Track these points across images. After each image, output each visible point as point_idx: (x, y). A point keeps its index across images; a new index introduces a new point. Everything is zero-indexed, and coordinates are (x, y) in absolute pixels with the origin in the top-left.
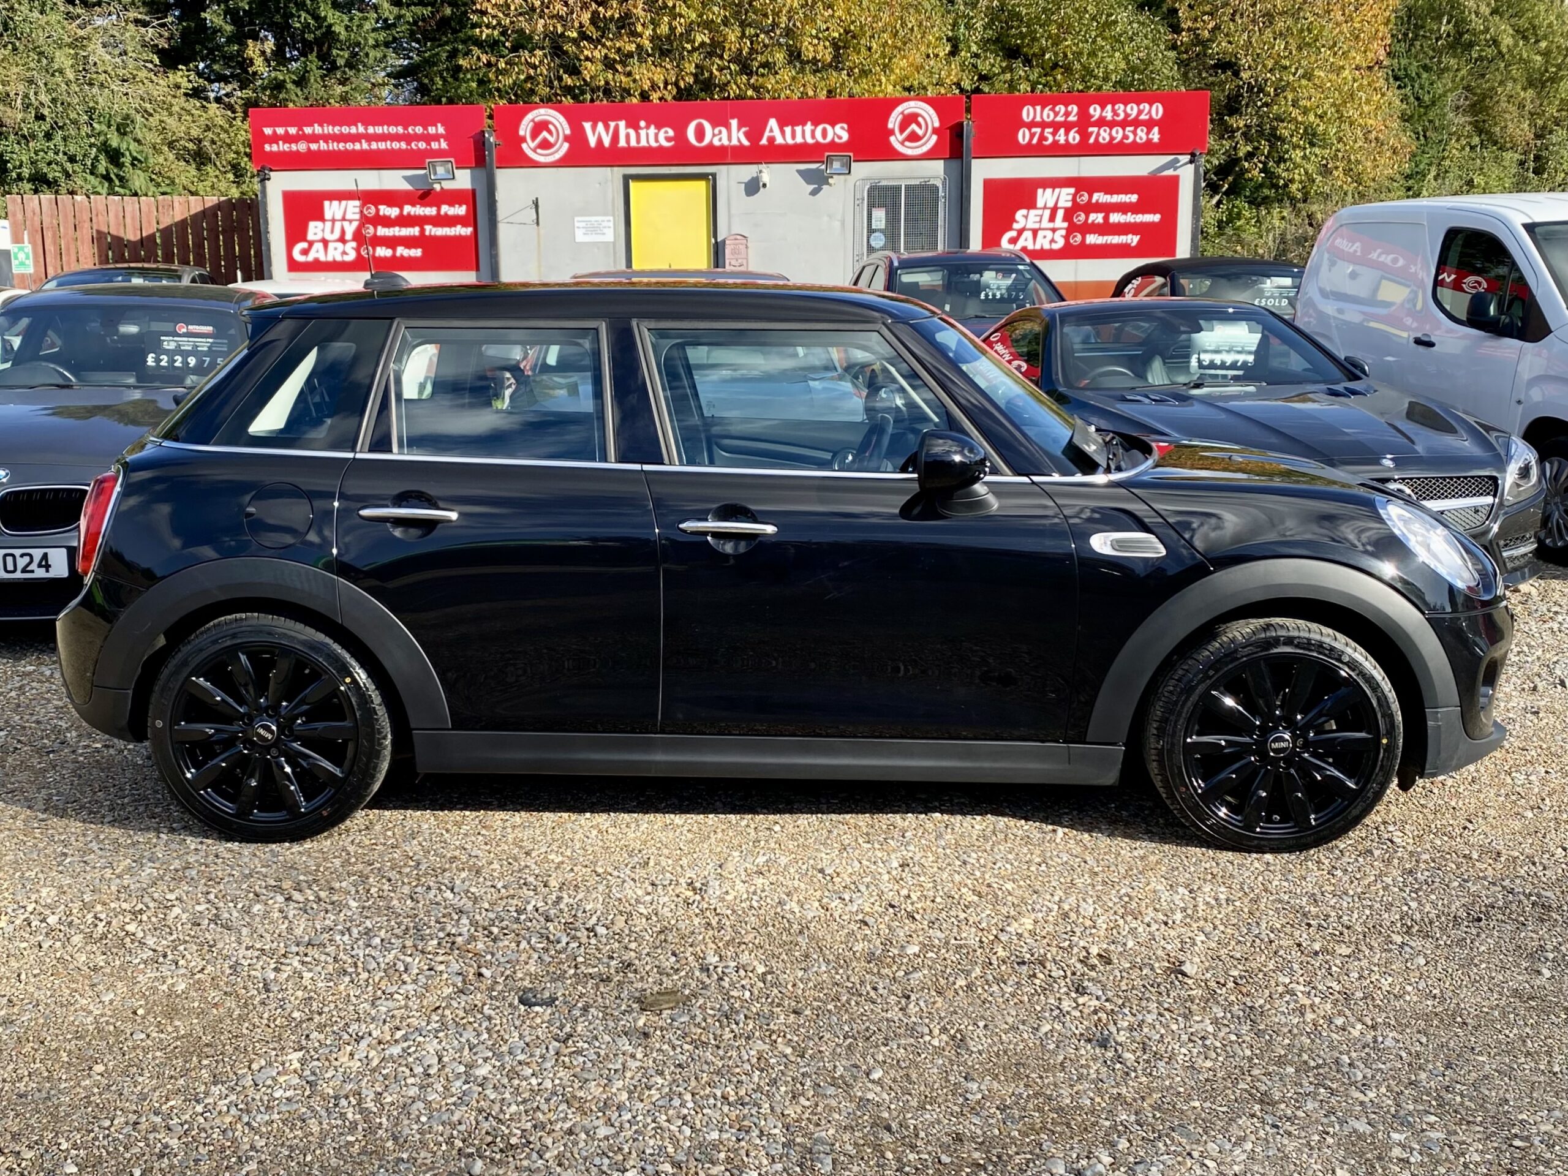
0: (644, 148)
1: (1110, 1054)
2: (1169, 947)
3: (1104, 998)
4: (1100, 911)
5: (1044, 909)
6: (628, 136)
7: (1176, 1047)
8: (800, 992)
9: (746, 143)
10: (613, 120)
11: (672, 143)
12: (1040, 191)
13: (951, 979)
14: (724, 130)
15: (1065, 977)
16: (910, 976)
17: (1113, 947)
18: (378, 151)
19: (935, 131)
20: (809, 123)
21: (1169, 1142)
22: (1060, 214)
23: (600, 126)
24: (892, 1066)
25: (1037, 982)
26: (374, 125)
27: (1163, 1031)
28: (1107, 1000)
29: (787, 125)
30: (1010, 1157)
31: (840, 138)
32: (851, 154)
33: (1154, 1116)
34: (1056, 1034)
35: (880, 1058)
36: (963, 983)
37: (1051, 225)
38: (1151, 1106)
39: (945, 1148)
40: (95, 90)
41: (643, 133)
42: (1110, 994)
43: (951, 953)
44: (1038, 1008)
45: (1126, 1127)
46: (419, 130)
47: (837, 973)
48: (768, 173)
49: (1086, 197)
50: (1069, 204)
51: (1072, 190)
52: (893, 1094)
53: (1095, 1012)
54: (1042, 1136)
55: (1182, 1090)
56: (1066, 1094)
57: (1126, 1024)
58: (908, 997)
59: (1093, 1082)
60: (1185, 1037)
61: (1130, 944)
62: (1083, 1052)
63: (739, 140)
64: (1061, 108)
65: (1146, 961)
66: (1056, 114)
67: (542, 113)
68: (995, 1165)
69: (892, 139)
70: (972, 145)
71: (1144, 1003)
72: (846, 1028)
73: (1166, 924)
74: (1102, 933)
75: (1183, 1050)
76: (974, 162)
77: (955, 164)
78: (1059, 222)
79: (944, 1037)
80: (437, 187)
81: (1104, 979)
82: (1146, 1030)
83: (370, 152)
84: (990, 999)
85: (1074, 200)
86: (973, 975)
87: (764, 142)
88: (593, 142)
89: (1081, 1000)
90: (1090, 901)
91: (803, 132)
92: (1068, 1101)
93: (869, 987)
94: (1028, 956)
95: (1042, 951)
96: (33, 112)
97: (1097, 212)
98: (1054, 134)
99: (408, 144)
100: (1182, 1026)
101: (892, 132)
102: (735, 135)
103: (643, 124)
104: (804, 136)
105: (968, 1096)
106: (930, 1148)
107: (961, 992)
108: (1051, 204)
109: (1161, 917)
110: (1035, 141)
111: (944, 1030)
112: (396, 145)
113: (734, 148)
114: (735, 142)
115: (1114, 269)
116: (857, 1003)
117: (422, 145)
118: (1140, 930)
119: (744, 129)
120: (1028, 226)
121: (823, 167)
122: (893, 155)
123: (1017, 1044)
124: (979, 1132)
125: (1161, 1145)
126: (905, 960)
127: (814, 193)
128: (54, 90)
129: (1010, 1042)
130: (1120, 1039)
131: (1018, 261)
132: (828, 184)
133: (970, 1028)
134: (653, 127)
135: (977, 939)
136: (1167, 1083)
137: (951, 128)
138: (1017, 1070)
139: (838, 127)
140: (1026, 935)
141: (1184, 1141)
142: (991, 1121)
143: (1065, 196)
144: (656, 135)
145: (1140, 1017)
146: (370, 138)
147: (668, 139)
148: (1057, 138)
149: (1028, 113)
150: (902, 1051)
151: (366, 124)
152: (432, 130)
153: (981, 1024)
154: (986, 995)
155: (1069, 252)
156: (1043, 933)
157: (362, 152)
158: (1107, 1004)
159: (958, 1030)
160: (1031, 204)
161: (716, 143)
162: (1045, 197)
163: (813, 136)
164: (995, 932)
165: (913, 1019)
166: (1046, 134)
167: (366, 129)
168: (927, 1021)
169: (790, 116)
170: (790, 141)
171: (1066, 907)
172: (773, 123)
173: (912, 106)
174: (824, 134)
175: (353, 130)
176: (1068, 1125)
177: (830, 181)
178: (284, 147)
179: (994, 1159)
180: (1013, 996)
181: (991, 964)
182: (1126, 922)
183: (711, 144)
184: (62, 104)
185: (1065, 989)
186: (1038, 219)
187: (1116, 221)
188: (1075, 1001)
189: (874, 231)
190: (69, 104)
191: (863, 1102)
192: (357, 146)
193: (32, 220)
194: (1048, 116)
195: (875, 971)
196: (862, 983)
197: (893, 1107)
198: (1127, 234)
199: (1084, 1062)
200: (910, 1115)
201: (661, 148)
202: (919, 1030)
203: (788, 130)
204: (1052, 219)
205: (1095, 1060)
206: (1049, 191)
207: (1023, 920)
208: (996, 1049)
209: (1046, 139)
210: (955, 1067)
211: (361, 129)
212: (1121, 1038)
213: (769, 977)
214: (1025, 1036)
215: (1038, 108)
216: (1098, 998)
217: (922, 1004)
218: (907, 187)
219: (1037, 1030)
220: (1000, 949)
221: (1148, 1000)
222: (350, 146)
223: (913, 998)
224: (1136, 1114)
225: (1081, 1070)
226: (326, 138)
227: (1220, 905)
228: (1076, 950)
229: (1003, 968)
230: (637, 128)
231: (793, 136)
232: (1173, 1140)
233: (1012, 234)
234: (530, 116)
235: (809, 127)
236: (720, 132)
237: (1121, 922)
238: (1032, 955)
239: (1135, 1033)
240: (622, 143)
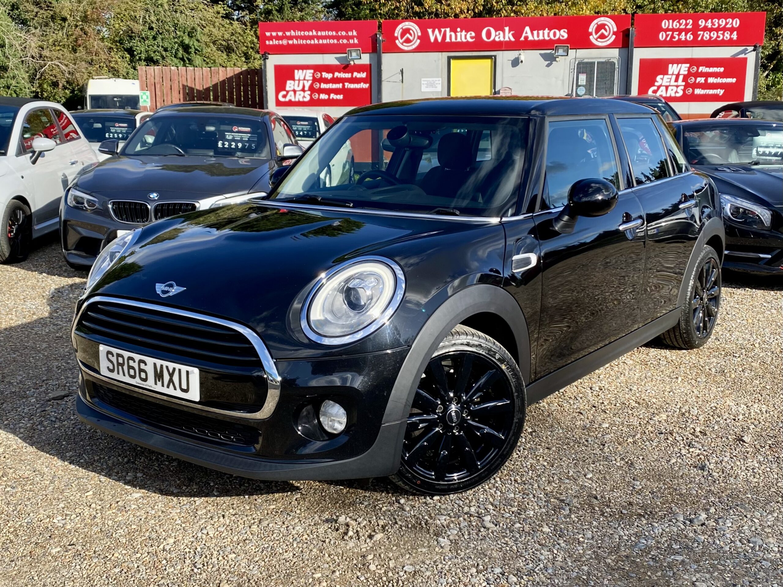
0: (459, 43)
1: (705, 473)
2: (736, 430)
3: (703, 450)
4: (700, 413)
5: (672, 411)
6: (451, 36)
7: (739, 472)
8: (550, 441)
9: (513, 39)
10: (443, 28)
11: (474, 40)
12: (670, 65)
13: (625, 439)
14: (501, 33)
15: (683, 440)
16: (605, 436)
17: (707, 428)
18: (323, 44)
19: (614, 33)
20: (547, 29)
21: (735, 511)
22: (681, 78)
23: (437, 31)
24: (597, 473)
25: (669, 441)
26: (321, 31)
27: (732, 465)
28: (704, 451)
29: (535, 30)
30: (656, 513)
31: (563, 36)
32: (569, 45)
33: (728, 500)
34: (679, 464)
35: (591, 469)
36: (632, 440)
37: (676, 84)
38: (727, 496)
39: (624, 508)
40: (178, 14)
41: (458, 34)
42: (706, 448)
43: (625, 428)
44: (670, 453)
45: (714, 503)
46: (344, 33)
47: (568, 434)
48: (524, 55)
49: (695, 69)
50: (686, 73)
51: (688, 65)
52: (598, 484)
53: (698, 455)
54: (672, 505)
55: (742, 490)
56: (683, 488)
57: (714, 461)
58: (604, 445)
59: (697, 484)
60: (744, 468)
61: (716, 427)
62: (692, 471)
63: (509, 38)
64: (683, 21)
65: (724, 435)
66: (680, 24)
67: (407, 25)
68: (649, 515)
69: (591, 37)
70: (633, 41)
71: (723, 453)
72: (573, 456)
73: (735, 420)
74: (702, 422)
75: (743, 473)
76: (635, 49)
77: (625, 50)
78: (680, 82)
79: (623, 462)
80: (352, 63)
81: (703, 442)
82: (724, 464)
83: (319, 45)
84: (645, 447)
85: (689, 70)
86: (636, 437)
87: (522, 39)
88: (432, 39)
89: (691, 450)
90: (696, 408)
91: (543, 33)
92: (685, 491)
93: (584, 440)
94: (664, 430)
95: (671, 429)
96: (148, 26)
97: (701, 77)
98: (679, 35)
99: (338, 40)
100: (742, 463)
101: (591, 34)
102: (507, 35)
103: (459, 30)
104: (543, 36)
105: (635, 486)
106: (616, 507)
107: (630, 444)
108: (676, 73)
109: (732, 417)
110: (668, 39)
111: (622, 459)
112: (332, 41)
113: (506, 42)
114: (507, 39)
115: (710, 107)
116: (578, 446)
117: (345, 41)
118: (722, 422)
119: (512, 32)
120: (663, 84)
121: (554, 52)
122: (590, 46)
123: (659, 467)
124: (641, 502)
125: (731, 511)
126: (602, 430)
127: (548, 66)
128: (158, 15)
129: (655, 466)
130: (710, 467)
131: (658, 101)
132: (555, 61)
133: (635, 459)
134: (464, 31)
135: (638, 422)
136: (735, 487)
137: (623, 32)
138: (659, 477)
139: (562, 31)
140: (663, 421)
141: (743, 511)
142: (646, 497)
143: (684, 69)
144: (466, 35)
145: (721, 458)
146: (319, 38)
147: (472, 38)
148: (680, 37)
149: (665, 24)
150: (602, 467)
151: (317, 31)
152: (350, 34)
153: (641, 458)
154: (643, 446)
155: (685, 98)
156: (672, 421)
157: (315, 45)
158: (704, 452)
159: (629, 460)
160: (665, 73)
161: (497, 39)
162: (673, 69)
163: (549, 36)
164: (647, 420)
165: (607, 454)
166: (675, 35)
167: (317, 33)
168: (614, 455)
169: (536, 26)
170: (536, 38)
171: (684, 411)
172: (527, 29)
173: (602, 20)
174: (555, 35)
175: (311, 34)
176: (685, 501)
177: (557, 59)
178: (276, 42)
179: (649, 513)
180: (657, 447)
181: (645, 433)
182: (714, 418)
183: (494, 39)
184: (162, 22)
185: (683, 445)
186: (669, 80)
187: (712, 82)
188: (688, 450)
189: (580, 86)
190: (165, 22)
191: (582, 487)
192: (312, 42)
193: (150, 79)
194: (676, 26)
195: (587, 433)
196: (580, 438)
197: (598, 489)
198: (717, 89)
199: (693, 476)
200: (606, 493)
201: (468, 42)
202: (610, 458)
203: (535, 32)
204: (676, 80)
205: (698, 475)
206: (675, 65)
207: (661, 415)
208: (648, 468)
209: (675, 38)
210: (628, 475)
211: (315, 33)
212: (712, 466)
213: (534, 434)
214: (663, 463)
215: (671, 21)
216: (700, 449)
217: (611, 448)
218: (598, 63)
219: (669, 461)
220: (650, 427)
221: (725, 451)
222: (308, 42)
223: (606, 445)
224: (719, 498)
225: (691, 479)
226: (297, 38)
227: (763, 413)
228: (688, 429)
229: (652, 435)
230: (455, 32)
231: (538, 36)
232: (737, 510)
233: (655, 88)
234: (400, 26)
235: (546, 31)
236: (499, 34)
237: (711, 418)
238: (666, 430)
239: (718, 465)
240: (448, 40)
